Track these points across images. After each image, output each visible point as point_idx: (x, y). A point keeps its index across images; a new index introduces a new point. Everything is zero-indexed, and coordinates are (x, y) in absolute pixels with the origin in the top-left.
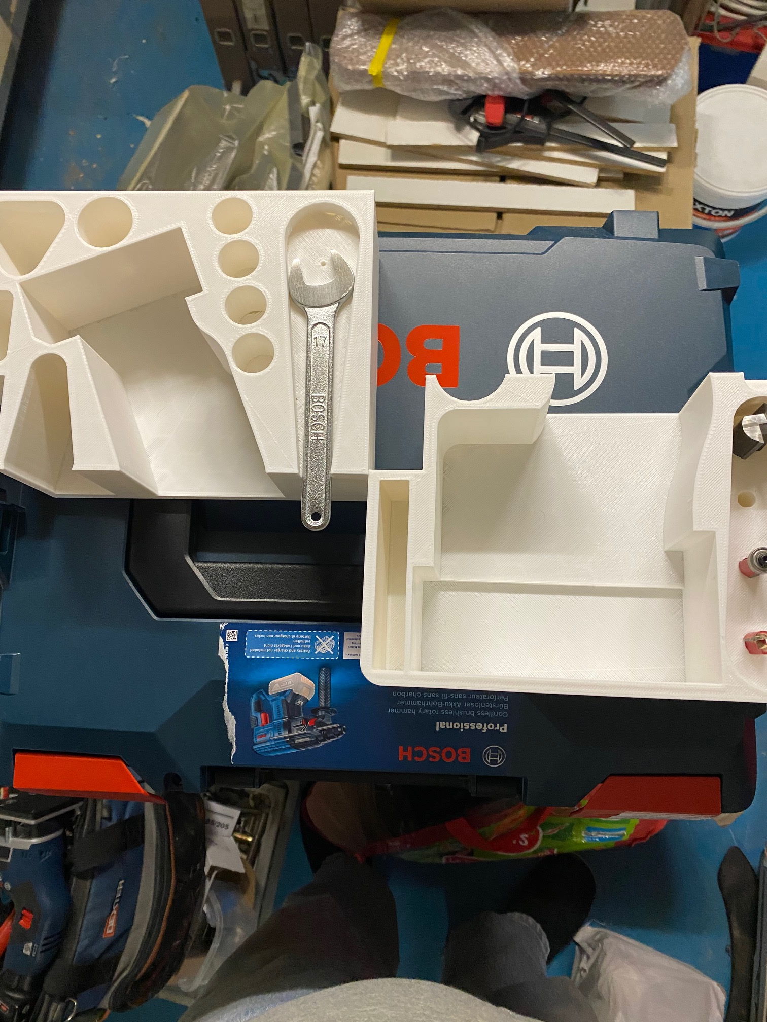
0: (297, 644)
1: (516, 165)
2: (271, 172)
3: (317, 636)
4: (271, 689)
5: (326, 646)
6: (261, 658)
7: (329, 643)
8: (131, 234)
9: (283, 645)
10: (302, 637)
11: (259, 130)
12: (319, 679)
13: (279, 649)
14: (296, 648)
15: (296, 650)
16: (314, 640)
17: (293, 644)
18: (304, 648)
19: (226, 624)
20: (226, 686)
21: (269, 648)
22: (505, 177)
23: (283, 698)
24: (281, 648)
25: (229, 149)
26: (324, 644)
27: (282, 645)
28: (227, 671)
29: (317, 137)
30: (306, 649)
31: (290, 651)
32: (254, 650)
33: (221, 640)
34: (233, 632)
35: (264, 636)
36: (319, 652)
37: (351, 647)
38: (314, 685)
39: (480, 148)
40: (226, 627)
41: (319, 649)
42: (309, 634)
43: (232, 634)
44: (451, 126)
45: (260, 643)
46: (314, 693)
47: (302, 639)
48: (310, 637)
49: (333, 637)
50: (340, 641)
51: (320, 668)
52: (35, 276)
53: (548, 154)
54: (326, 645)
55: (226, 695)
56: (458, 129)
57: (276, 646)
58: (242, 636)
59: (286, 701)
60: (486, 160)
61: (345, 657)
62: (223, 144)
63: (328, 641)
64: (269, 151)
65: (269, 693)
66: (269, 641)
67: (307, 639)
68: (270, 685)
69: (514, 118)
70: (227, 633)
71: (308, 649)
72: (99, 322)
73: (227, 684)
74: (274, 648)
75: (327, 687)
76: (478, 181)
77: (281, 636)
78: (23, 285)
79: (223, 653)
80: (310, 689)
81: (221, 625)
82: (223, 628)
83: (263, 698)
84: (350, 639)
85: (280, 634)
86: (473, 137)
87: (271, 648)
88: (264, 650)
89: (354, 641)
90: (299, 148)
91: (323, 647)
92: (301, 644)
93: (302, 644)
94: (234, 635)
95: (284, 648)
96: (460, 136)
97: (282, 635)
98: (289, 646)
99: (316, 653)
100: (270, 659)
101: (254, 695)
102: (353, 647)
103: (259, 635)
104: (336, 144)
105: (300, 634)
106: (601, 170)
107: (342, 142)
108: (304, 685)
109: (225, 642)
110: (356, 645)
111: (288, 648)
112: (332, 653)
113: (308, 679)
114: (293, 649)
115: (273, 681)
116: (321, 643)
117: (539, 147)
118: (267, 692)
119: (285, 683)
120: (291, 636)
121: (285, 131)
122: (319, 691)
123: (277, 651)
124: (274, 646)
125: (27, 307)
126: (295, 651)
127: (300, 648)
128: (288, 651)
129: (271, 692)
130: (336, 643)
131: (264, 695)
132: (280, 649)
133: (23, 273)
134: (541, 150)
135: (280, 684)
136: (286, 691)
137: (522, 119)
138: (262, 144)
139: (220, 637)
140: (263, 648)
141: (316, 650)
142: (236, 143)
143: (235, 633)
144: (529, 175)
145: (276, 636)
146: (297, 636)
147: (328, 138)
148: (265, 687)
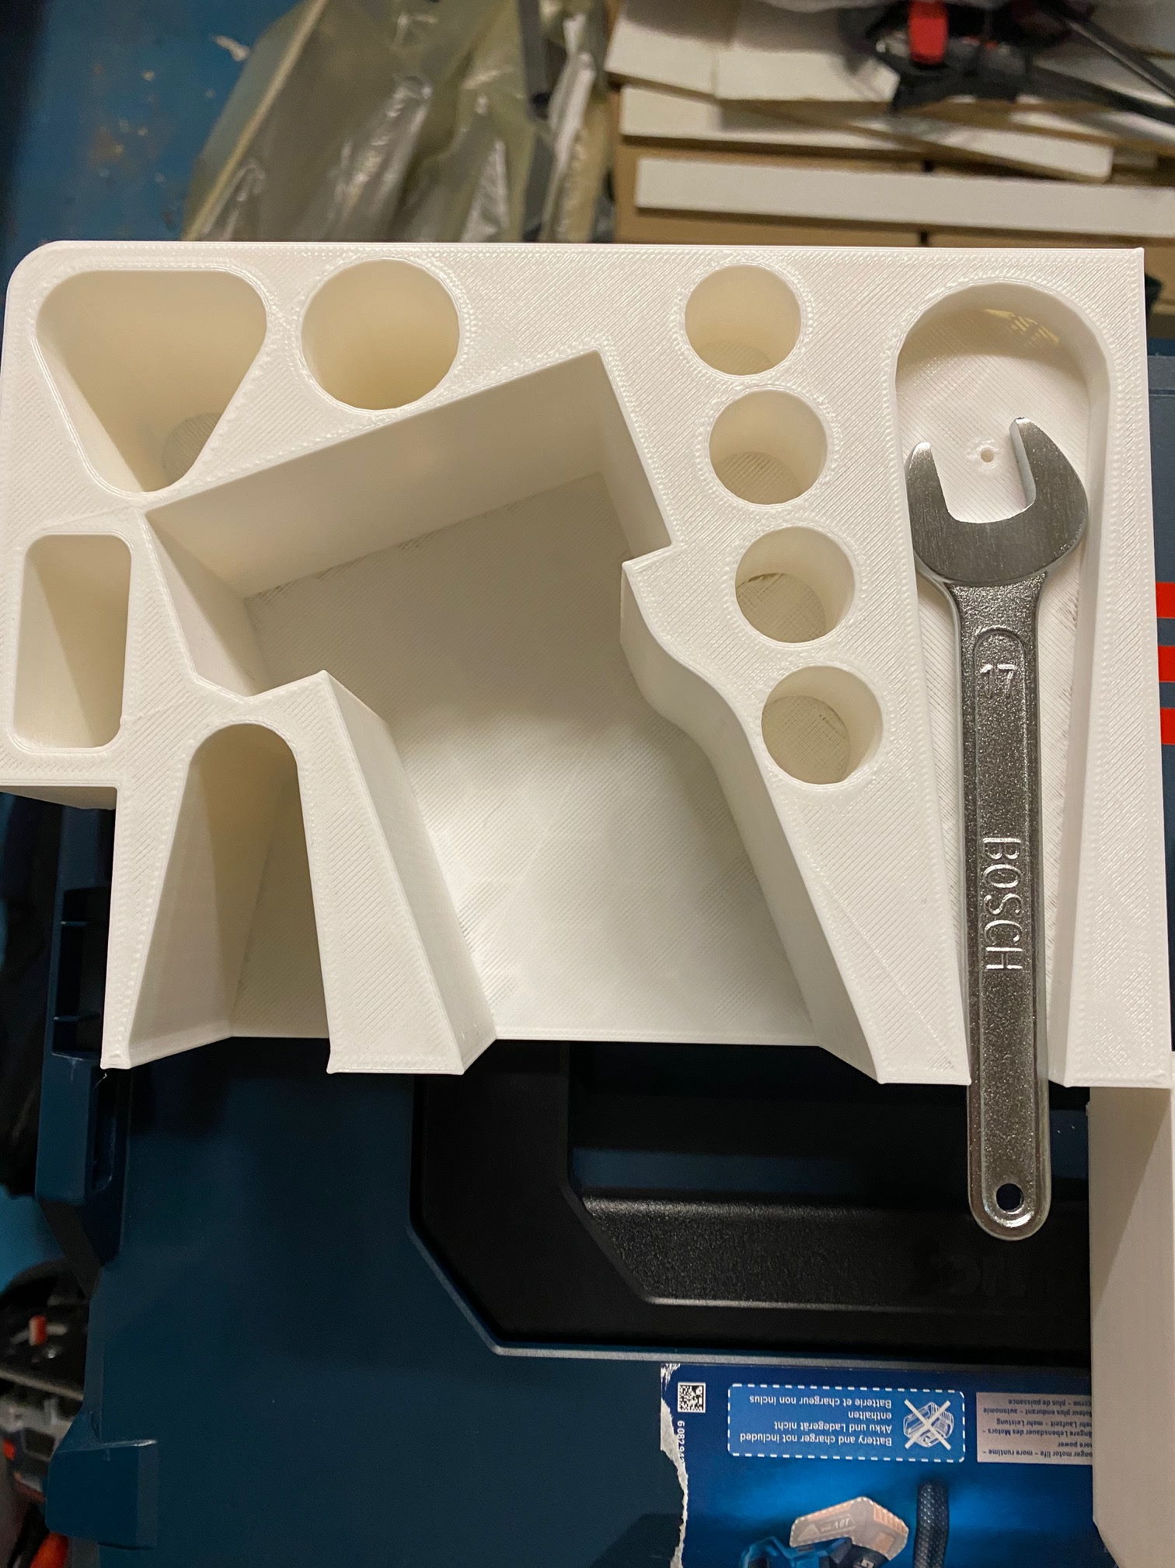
0: (858, 1421)
1: (958, 139)
2: (490, 148)
3: (907, 1403)
4: (797, 1536)
5: (933, 1429)
6: (767, 1458)
7: (938, 1419)
8: (456, 369)
9: (821, 1424)
10: (869, 1403)
11: (466, 67)
12: (918, 1515)
13: (813, 1436)
14: (856, 1434)
15: (857, 1439)
16: (900, 1412)
17: (848, 1421)
18: (875, 1434)
19: (675, 1368)
20: (683, 1528)
21: (786, 1432)
22: (934, 161)
23: (824, 1553)
24: (818, 1433)
25: (410, 106)
26: (927, 1423)
27: (821, 1426)
28: (686, 1491)
29: (579, 81)
30: (882, 1435)
31: (841, 1439)
32: (749, 1437)
33: (665, 1409)
34: (694, 1388)
35: (773, 1400)
36: (915, 1444)
37: (995, 1431)
38: (907, 1529)
39: (899, 105)
40: (677, 1376)
41: (914, 1437)
42: (886, 1396)
43: (693, 1394)
44: (838, 61)
45: (764, 1419)
46: (904, 1546)
47: (871, 1409)
48: (889, 1404)
49: (948, 1404)
50: (966, 1414)
51: (920, 1488)
52: (190, 492)
53: (1019, 118)
54: (933, 1424)
55: (682, 1545)
56: (852, 65)
57: (805, 1426)
58: (716, 1398)
59: (831, 1561)
60: (903, 130)
61: (982, 1457)
62: (401, 94)
63: (937, 1415)
64: (490, 108)
65: (791, 1544)
66: (786, 1413)
67: (884, 1409)
68: (793, 1527)
69: (966, 45)
70: (680, 1390)
71: (886, 1435)
72: (320, 576)
73: (685, 1524)
74: (799, 1433)
75: (940, 1533)
76: (883, 170)
77: (816, 1400)
78: (156, 520)
79: (672, 1442)
80: (895, 1536)
81: (663, 1371)
82: (668, 1378)
83: (775, 1554)
84: (992, 1411)
85: (812, 1394)
86: (884, 83)
87: (792, 1432)
88: (776, 1438)
89: (1003, 1416)
90: (541, 102)
91: (922, 1430)
92: (869, 1422)
93: (872, 1421)
94: (698, 1397)
95: (824, 1433)
96: (855, 81)
97: (817, 1398)
98: (838, 1427)
99: (907, 1446)
100: (793, 1460)
101: (752, 1549)
102: (1000, 1432)
103: (761, 1397)
104: (613, 96)
105: (863, 1396)
106: (1118, 150)
107: (629, 94)
108: (882, 1528)
109: (676, 1416)
110: (1006, 1427)
111: (836, 1433)
112: (948, 1447)
113: (891, 1515)
114: (848, 1434)
115: (803, 1518)
116: (918, 1419)
117: (1005, 103)
118: (787, 1544)
119: (833, 1522)
120: (842, 1402)
121: (515, 69)
122: (916, 1542)
123: (807, 1439)
124: (799, 1426)
125: (170, 585)
126: (852, 1439)
127: (867, 1433)
128: (837, 1440)
129: (795, 1540)
130: (957, 1421)
131: (776, 1548)
132: (814, 1434)
133: (150, 486)
134: (1007, 111)
135: (819, 1524)
136: (837, 1539)
137: (979, 50)
138: (474, 94)
139: (663, 1402)
140: (773, 1431)
141: (907, 1439)
142: (427, 91)
143: (698, 1392)
144: (979, 159)
145: (804, 1400)
146: (858, 1402)
147: (602, 84)
148: (783, 1531)
